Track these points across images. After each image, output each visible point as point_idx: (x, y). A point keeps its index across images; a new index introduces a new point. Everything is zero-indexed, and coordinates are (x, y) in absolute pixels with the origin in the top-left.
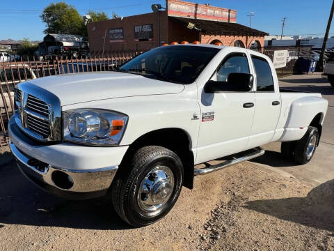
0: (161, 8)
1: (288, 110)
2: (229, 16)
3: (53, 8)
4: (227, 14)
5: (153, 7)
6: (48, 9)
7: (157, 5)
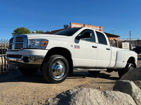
0: (68, 26)
1: (116, 54)
2: (100, 29)
3: (18, 30)
4: (99, 28)
5: (64, 26)
6: (16, 30)
7: (66, 25)
